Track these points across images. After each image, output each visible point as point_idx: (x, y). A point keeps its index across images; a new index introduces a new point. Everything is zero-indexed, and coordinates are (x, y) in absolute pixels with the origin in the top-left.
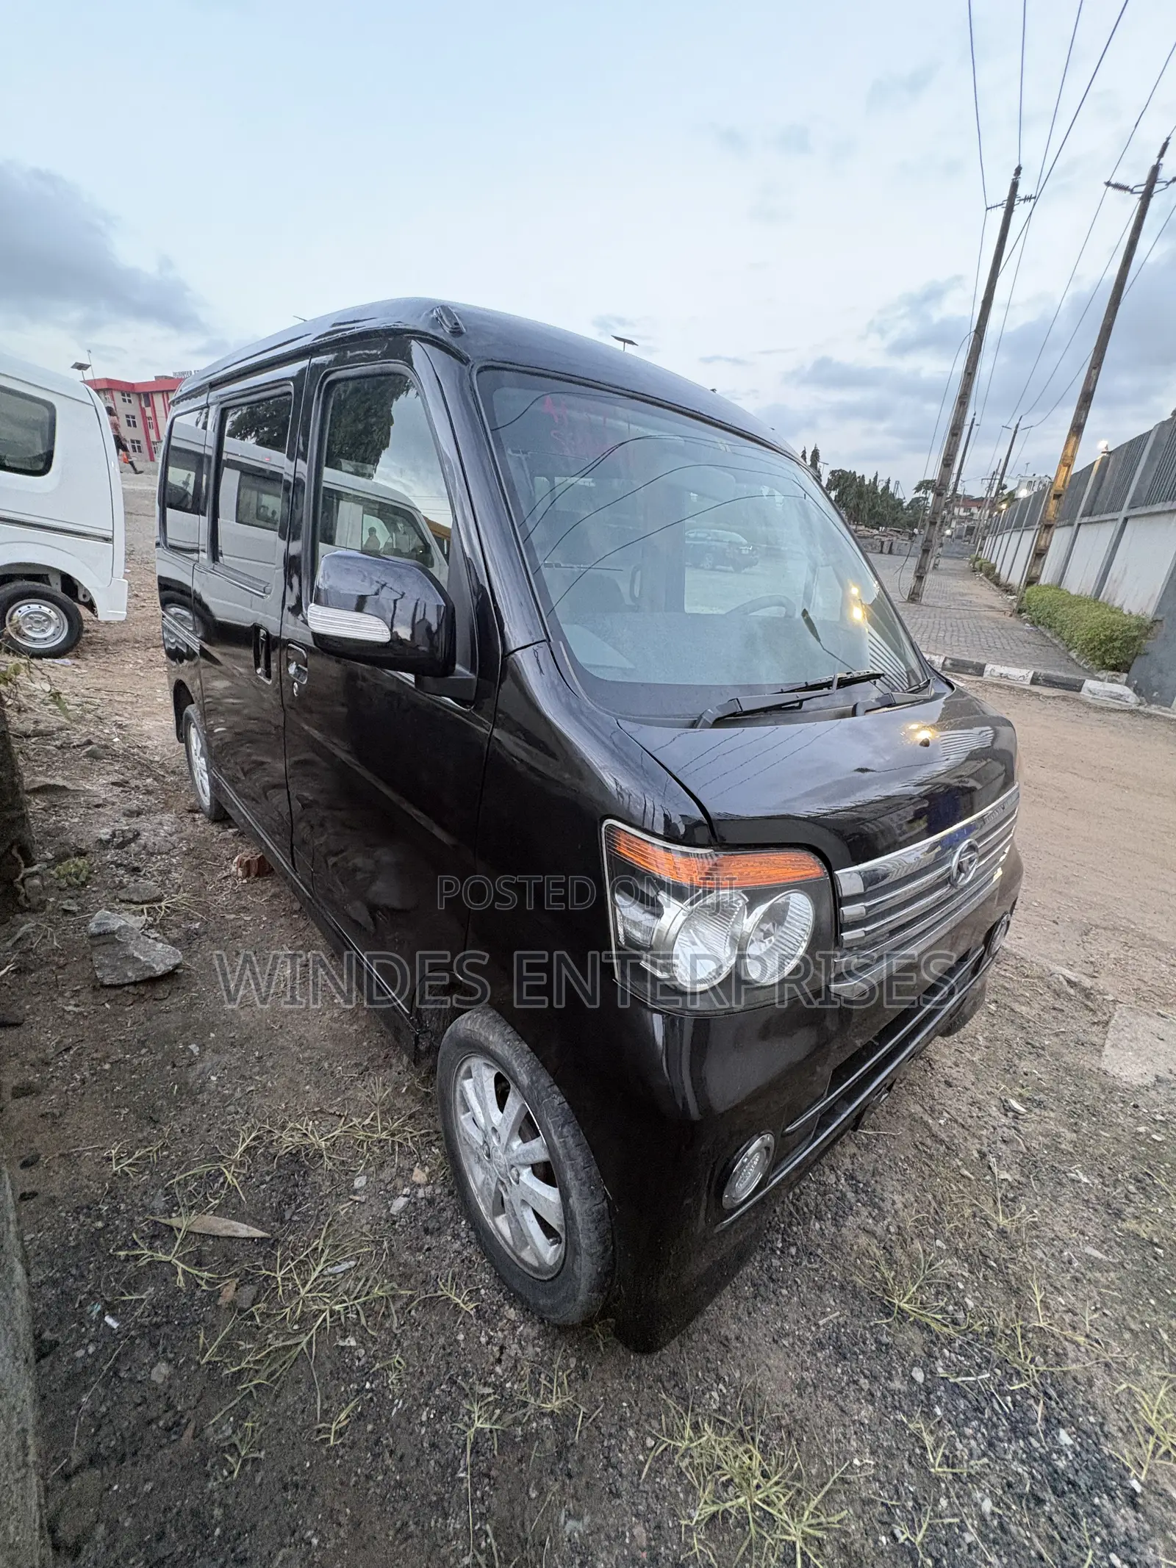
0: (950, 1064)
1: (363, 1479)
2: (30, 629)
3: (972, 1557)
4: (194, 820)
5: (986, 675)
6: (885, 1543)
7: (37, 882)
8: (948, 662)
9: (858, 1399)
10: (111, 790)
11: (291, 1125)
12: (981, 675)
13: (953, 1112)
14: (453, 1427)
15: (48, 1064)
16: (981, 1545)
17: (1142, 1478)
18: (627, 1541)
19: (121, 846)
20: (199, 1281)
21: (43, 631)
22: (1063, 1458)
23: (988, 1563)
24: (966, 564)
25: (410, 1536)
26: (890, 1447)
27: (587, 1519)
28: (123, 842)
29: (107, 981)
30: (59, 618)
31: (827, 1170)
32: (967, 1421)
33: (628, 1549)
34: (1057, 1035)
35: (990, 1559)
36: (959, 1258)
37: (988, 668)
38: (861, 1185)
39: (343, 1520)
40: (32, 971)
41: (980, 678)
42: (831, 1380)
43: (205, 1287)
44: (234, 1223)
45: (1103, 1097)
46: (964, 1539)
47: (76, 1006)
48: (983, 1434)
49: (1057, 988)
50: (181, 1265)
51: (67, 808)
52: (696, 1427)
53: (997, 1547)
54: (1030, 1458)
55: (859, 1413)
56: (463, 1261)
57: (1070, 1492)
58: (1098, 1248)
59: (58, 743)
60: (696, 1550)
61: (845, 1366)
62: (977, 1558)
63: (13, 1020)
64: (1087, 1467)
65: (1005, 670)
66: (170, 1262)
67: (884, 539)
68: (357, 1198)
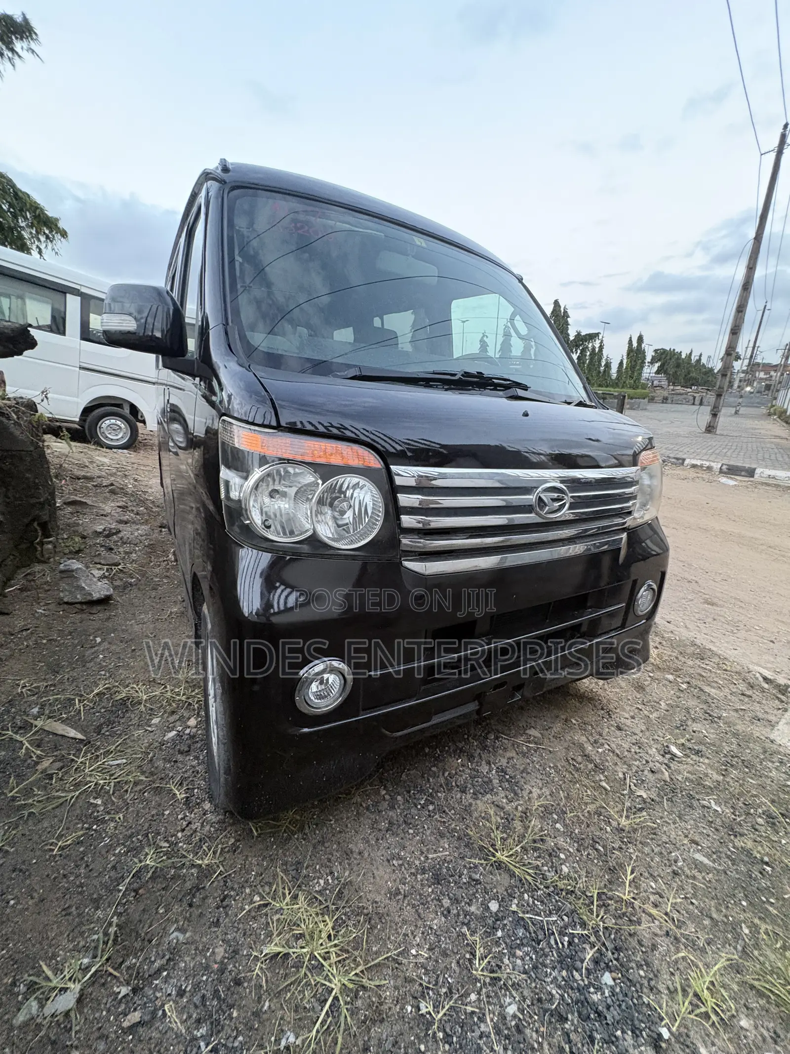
0: (627, 716)
1: (61, 876)
2: (110, 433)
3: (481, 1042)
4: (161, 531)
5: (756, 476)
6: (409, 1011)
7: (50, 546)
8: (724, 467)
9: (437, 912)
10: (115, 510)
11: (132, 686)
12: (753, 476)
13: (613, 746)
14: (131, 860)
15: (12, 635)
16: (492, 1035)
17: (674, 1029)
18: (208, 954)
19: (108, 536)
20: (32, 755)
21: (117, 435)
22: (599, 993)
23: (492, 1050)
24: (764, 410)
25: (69, 914)
26: (446, 949)
27: (188, 935)
28: (109, 534)
29: (66, 600)
30: (126, 428)
31: (484, 762)
32: (519, 947)
33: (206, 959)
34: (736, 711)
35: (495, 1048)
36: (572, 839)
37: (758, 471)
38: (507, 777)
39: (35, 895)
40: (29, 591)
41: (751, 479)
42: (420, 895)
43: (34, 759)
44: (68, 728)
45: (762, 757)
46: (479, 1027)
47: (44, 610)
48: (531, 958)
49: (751, 681)
50: (27, 744)
51: (85, 514)
52: (295, 897)
53: (507, 1041)
54: (568, 985)
55: (432, 920)
56: (193, 772)
57: (596, 1021)
58: (708, 856)
59: (95, 484)
60: (255, 973)
61: (435, 888)
62: (484, 1043)
63: (6, 611)
64: (620, 1006)
65: (772, 473)
66: (21, 742)
67: (695, 395)
68: (149, 729)
